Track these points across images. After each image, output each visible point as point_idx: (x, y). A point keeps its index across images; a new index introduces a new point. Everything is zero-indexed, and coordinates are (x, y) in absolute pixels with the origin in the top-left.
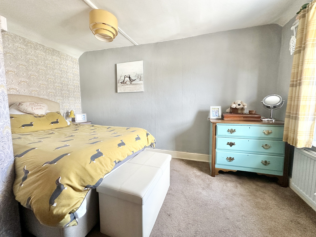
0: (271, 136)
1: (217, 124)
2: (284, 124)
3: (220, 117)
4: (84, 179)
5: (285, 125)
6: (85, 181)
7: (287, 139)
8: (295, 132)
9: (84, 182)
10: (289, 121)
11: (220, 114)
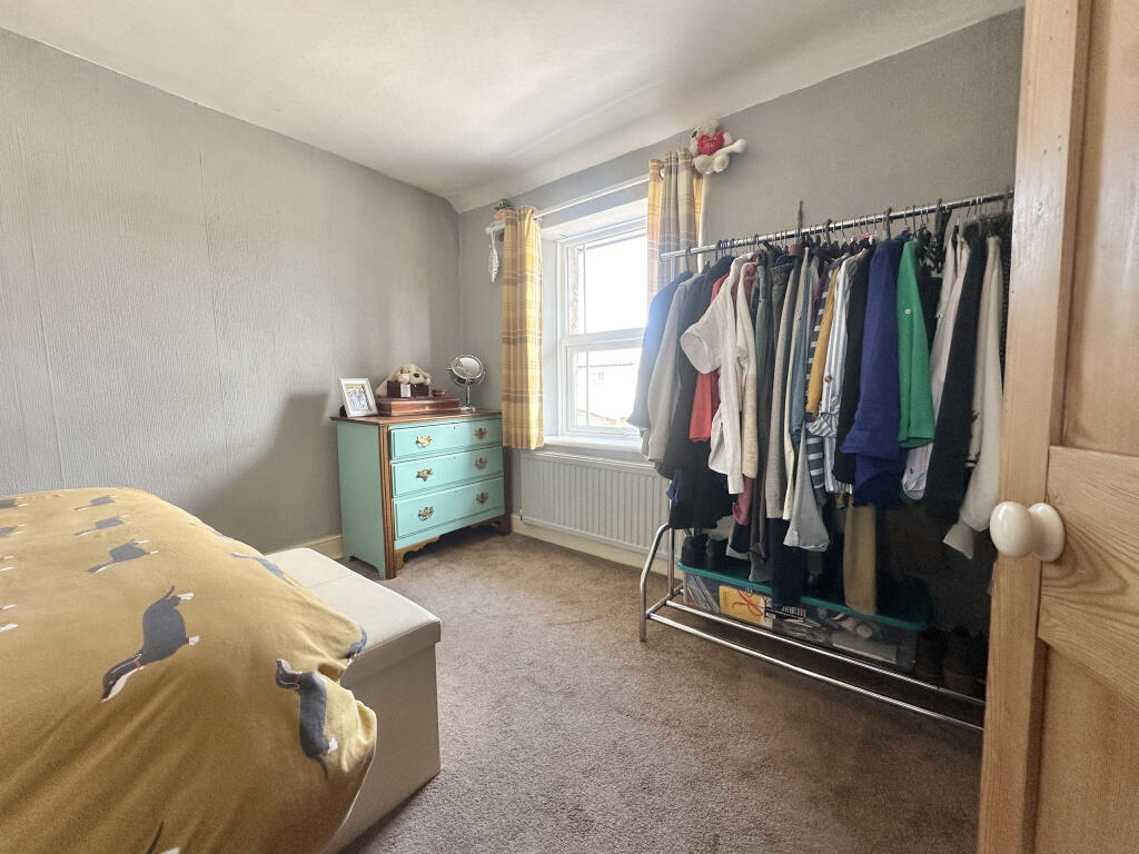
0: (486, 439)
1: (390, 428)
2: (500, 413)
3: (375, 411)
4: (333, 633)
5: (503, 416)
6: (339, 638)
7: (508, 440)
8: (525, 424)
9: (338, 642)
10: (508, 407)
11: (372, 402)
